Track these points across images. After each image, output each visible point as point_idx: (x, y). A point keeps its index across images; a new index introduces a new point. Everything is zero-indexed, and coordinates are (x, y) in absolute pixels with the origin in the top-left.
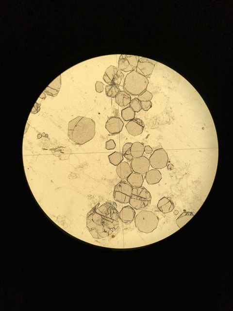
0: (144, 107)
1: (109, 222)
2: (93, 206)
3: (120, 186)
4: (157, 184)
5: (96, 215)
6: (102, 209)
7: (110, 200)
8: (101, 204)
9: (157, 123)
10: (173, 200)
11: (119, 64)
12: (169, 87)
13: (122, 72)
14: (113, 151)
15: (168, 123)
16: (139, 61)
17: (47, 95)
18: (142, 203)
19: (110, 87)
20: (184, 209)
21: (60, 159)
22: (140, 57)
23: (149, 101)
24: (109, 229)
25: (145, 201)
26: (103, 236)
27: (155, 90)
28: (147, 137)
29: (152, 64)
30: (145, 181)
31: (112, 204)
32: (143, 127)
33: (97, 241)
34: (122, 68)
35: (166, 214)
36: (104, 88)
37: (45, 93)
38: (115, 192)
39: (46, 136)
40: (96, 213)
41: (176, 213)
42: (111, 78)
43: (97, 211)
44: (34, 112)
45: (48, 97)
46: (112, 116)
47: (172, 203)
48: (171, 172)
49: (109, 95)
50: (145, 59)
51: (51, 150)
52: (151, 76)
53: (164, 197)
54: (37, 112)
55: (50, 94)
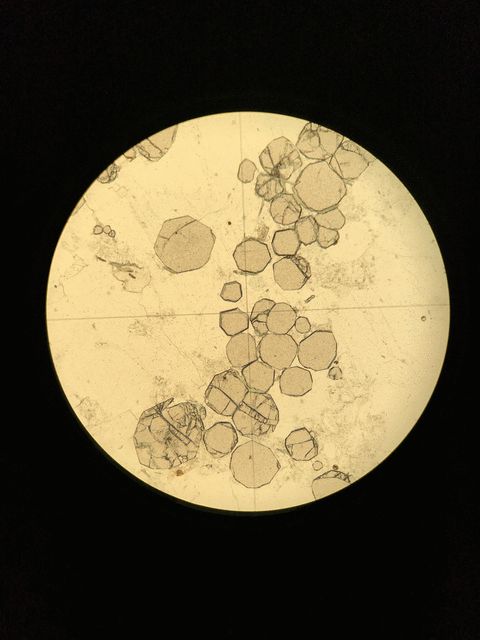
0: (321, 238)
1: (180, 443)
2: (160, 400)
3: (224, 378)
4: (299, 398)
5: (159, 419)
6: (175, 413)
7: (196, 399)
8: (176, 402)
9: (337, 278)
10: (320, 440)
11: (299, 138)
12: (383, 217)
13: (301, 156)
14: (232, 306)
15: (360, 286)
16: (341, 145)
17: (138, 154)
18: (257, 427)
19: (267, 178)
20: (336, 464)
21: (124, 288)
22: (346, 139)
23: (336, 230)
24: (175, 457)
25: (264, 423)
26: (160, 465)
27: (354, 212)
28: (308, 300)
29: (365, 159)
30: (277, 384)
31: (198, 408)
32: (307, 278)
33: (145, 472)
34: (304, 149)
35: (298, 463)
36: (256, 176)
37: (137, 151)
38: (211, 386)
39: (112, 234)
40: (162, 416)
41: (318, 466)
42: (275, 163)
43: (164, 413)
44: (105, 179)
45: (140, 159)
46: (253, 236)
47: (316, 445)
48: (333, 383)
49: (261, 193)
50: (354, 146)
51: (112, 263)
52: (356, 183)
53: (304, 428)
54: (110, 180)
55: (144, 153)
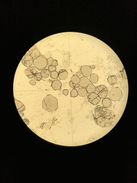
0: (55, 65)
1: (106, 114)
2: (93, 118)
3: (90, 98)
4: (99, 78)
6: (97, 114)
7: (94, 108)
8: (94, 113)
10: (112, 74)
11: (26, 66)
12: (52, 47)
13: (31, 66)
14: (69, 93)
15: (70, 56)
16: (30, 55)
18: (105, 92)
19: (36, 77)
20: (119, 71)
21: (59, 123)
22: (28, 52)
23: (53, 60)
24: (110, 116)
25: (104, 89)
26: (111, 121)
27: (49, 54)
28: (72, 71)
29: (35, 49)
30: (94, 84)
31: (97, 108)
32: (65, 70)
33: (112, 126)
34: (29, 66)
35: (117, 82)
36: (34, 80)
37: (21, 112)
38: (91, 103)
39: (44, 123)
40: (97, 118)
41: (119, 76)
42: (31, 74)
43: (97, 117)
44: (28, 123)
45: (24, 112)
46: (51, 84)
47: (113, 76)
48: (96, 68)
49: (39, 80)
51: (52, 125)
52: (41, 52)
53: (108, 78)
54: (29, 121)
55: (23, 110)
